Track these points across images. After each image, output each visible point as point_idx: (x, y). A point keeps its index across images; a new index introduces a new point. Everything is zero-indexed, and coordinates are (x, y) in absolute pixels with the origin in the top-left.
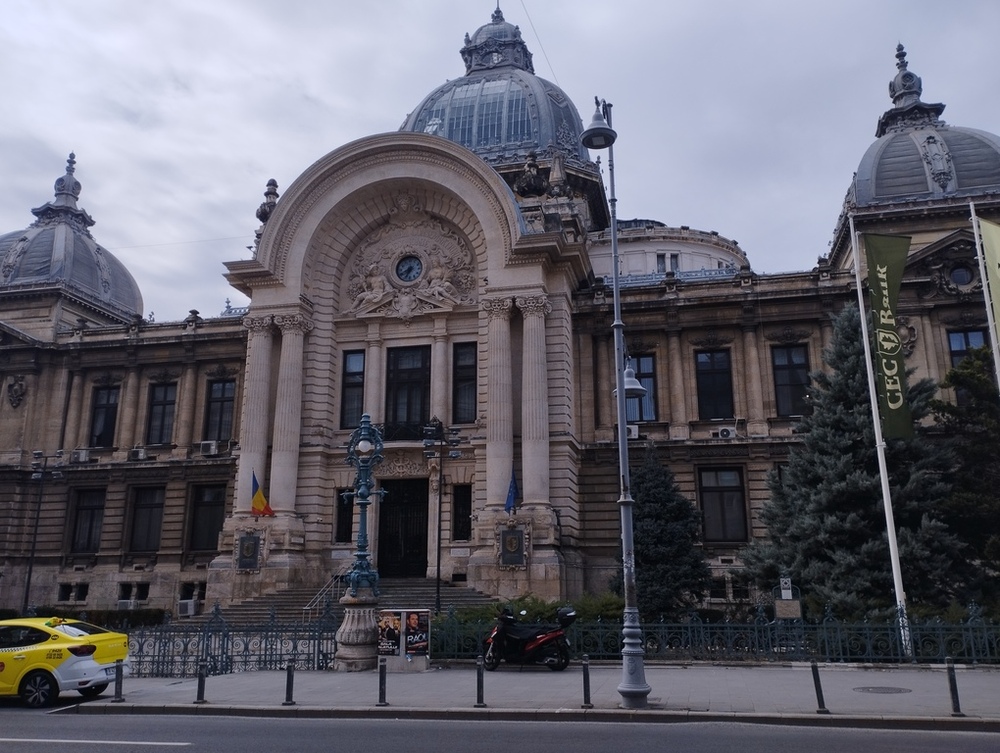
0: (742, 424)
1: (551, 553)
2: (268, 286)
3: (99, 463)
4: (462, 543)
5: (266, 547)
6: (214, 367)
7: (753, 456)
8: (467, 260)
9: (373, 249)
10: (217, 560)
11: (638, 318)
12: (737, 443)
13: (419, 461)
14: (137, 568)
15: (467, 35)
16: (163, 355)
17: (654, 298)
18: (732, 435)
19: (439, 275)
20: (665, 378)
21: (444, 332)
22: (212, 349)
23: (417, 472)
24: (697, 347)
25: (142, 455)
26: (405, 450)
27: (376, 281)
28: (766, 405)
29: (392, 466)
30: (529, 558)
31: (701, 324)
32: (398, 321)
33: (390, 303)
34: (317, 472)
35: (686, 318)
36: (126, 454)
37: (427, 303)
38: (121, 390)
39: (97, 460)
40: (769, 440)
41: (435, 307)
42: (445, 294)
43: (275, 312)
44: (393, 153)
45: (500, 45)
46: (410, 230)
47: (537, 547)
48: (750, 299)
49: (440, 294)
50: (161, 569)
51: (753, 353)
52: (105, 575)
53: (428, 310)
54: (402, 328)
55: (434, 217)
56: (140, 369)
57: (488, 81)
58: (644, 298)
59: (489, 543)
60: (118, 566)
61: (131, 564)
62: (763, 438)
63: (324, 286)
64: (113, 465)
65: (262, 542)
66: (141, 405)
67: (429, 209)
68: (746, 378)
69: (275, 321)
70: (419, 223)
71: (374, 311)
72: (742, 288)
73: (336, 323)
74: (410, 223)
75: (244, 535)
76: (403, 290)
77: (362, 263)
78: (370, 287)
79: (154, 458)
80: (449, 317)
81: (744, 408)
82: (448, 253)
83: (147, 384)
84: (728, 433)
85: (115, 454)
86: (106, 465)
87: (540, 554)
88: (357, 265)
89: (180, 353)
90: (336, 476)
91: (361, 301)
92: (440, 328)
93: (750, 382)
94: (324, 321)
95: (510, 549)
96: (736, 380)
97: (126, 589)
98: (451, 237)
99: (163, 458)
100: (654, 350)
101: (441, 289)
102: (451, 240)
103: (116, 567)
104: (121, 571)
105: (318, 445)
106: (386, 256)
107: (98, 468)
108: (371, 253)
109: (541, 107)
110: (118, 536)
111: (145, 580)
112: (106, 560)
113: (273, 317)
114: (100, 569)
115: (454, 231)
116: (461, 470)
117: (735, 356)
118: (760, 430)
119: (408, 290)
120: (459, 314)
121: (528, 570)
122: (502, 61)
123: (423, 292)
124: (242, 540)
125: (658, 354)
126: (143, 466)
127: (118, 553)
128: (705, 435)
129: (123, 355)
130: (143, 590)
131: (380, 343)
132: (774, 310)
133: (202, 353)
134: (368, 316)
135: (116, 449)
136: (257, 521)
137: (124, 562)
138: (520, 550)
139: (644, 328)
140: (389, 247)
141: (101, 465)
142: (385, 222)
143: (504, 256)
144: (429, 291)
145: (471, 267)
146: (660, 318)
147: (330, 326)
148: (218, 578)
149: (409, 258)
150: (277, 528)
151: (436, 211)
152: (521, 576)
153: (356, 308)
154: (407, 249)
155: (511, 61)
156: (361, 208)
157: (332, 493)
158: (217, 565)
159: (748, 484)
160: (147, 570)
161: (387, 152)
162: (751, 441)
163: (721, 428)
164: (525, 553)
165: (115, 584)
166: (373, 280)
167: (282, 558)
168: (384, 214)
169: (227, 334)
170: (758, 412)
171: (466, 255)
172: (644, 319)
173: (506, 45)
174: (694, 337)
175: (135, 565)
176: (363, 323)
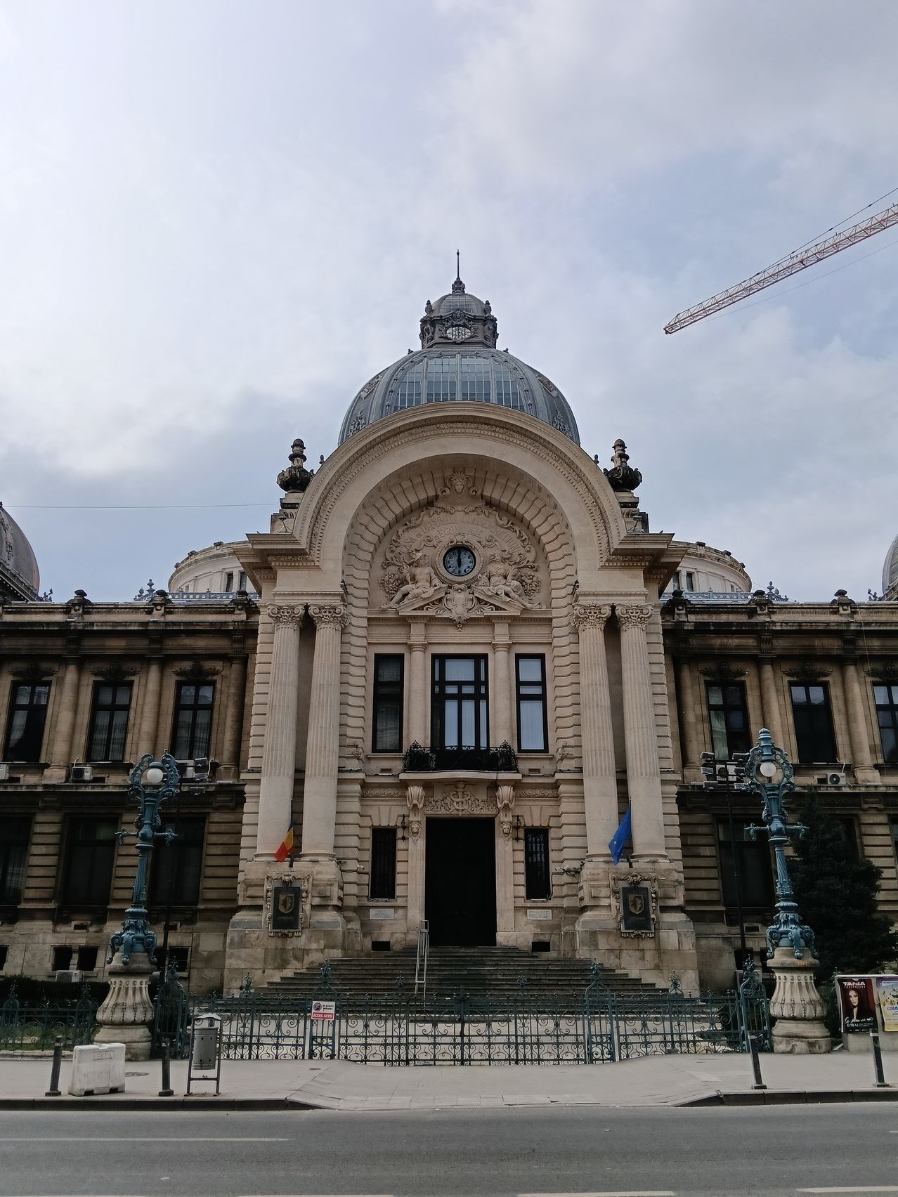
0: (850, 770)
1: (682, 917)
2: (297, 568)
3: (22, 782)
4: (539, 902)
5: (309, 900)
6: (187, 665)
7: (866, 806)
8: (531, 557)
9: (412, 534)
10: (238, 917)
11: (725, 641)
12: (848, 790)
13: (482, 795)
14: (76, 927)
15: (429, 303)
16: (117, 645)
17: (743, 618)
18: (842, 782)
19: (502, 571)
20: (759, 712)
21: (506, 640)
22: (187, 642)
23: (480, 810)
24: (792, 679)
25: (88, 775)
26: (467, 782)
27: (422, 573)
28: (873, 750)
29: (448, 801)
30: (657, 922)
31: (797, 652)
32: (450, 622)
33: (440, 600)
34: (355, 805)
35: (781, 644)
36: (63, 773)
37: (486, 603)
38: (53, 688)
39: (18, 780)
40: (882, 790)
41: (498, 608)
42: (512, 594)
43: (310, 601)
44: (459, 425)
45: (469, 320)
46: (459, 516)
47: (664, 909)
48: (852, 628)
49: (507, 594)
50: (113, 928)
51: (856, 690)
52: (30, 935)
53: (488, 612)
54: (451, 631)
55: (490, 503)
56: (82, 662)
57: (463, 357)
58: (732, 618)
59: (604, 902)
60: (51, 923)
61: (66, 921)
62: (876, 787)
63: (357, 574)
64: (45, 786)
65: (304, 894)
66: (80, 708)
67: (487, 493)
68: (849, 719)
69: (311, 612)
70: (471, 508)
71: (421, 608)
72: (841, 615)
73: (369, 619)
74: (460, 508)
75: (278, 884)
76: (457, 586)
77: (398, 550)
78: (414, 579)
79: (102, 780)
80: (513, 621)
81: (848, 751)
82: (506, 547)
83: (91, 682)
84: (838, 780)
85: (47, 772)
86: (35, 786)
87: (669, 918)
88: (392, 552)
89: (141, 644)
90: (373, 811)
91: (405, 595)
92: (501, 633)
93: (855, 722)
94: (358, 616)
95: (633, 911)
96: (839, 720)
97: (62, 955)
98: (509, 528)
99: (115, 781)
100: (743, 678)
101: (508, 589)
102: (509, 532)
103: (48, 925)
104: (54, 931)
105: (357, 771)
106: (431, 544)
107: (24, 789)
108: (410, 539)
109: (536, 393)
110: (49, 883)
111: (92, 943)
112: (30, 915)
113: (307, 607)
114: (23, 926)
115: (515, 519)
116: (536, 811)
117: (835, 692)
118: (870, 778)
119: (462, 586)
120: (524, 619)
121: (656, 938)
122: (471, 337)
123: (482, 590)
124: (277, 891)
125: (748, 684)
126: (89, 790)
127: (52, 905)
128: (811, 780)
129: (59, 643)
130: (88, 957)
131: (425, 647)
132: (876, 643)
133: (172, 646)
134: (414, 613)
135: (47, 766)
136: (291, 866)
137: (58, 918)
138: (646, 913)
139: (734, 652)
140: (433, 533)
141: (28, 786)
142: (430, 503)
143: (598, 556)
144: (493, 590)
145: (536, 565)
146: (750, 642)
147: (364, 623)
148: (242, 943)
149: (459, 550)
150: (320, 876)
151: (496, 496)
152: (648, 945)
153: (398, 603)
154: (459, 538)
155: (481, 339)
156: (406, 484)
157: (368, 833)
158: (239, 923)
159: (861, 838)
160: (92, 929)
161: (452, 422)
162: (863, 790)
163: (830, 773)
164: (653, 916)
165: (48, 947)
166: (418, 571)
167: (329, 916)
168: (431, 493)
169: (212, 623)
170: (866, 757)
171: (529, 551)
172: (733, 642)
173: (475, 319)
174: (786, 667)
175: (74, 923)
176: (405, 622)
